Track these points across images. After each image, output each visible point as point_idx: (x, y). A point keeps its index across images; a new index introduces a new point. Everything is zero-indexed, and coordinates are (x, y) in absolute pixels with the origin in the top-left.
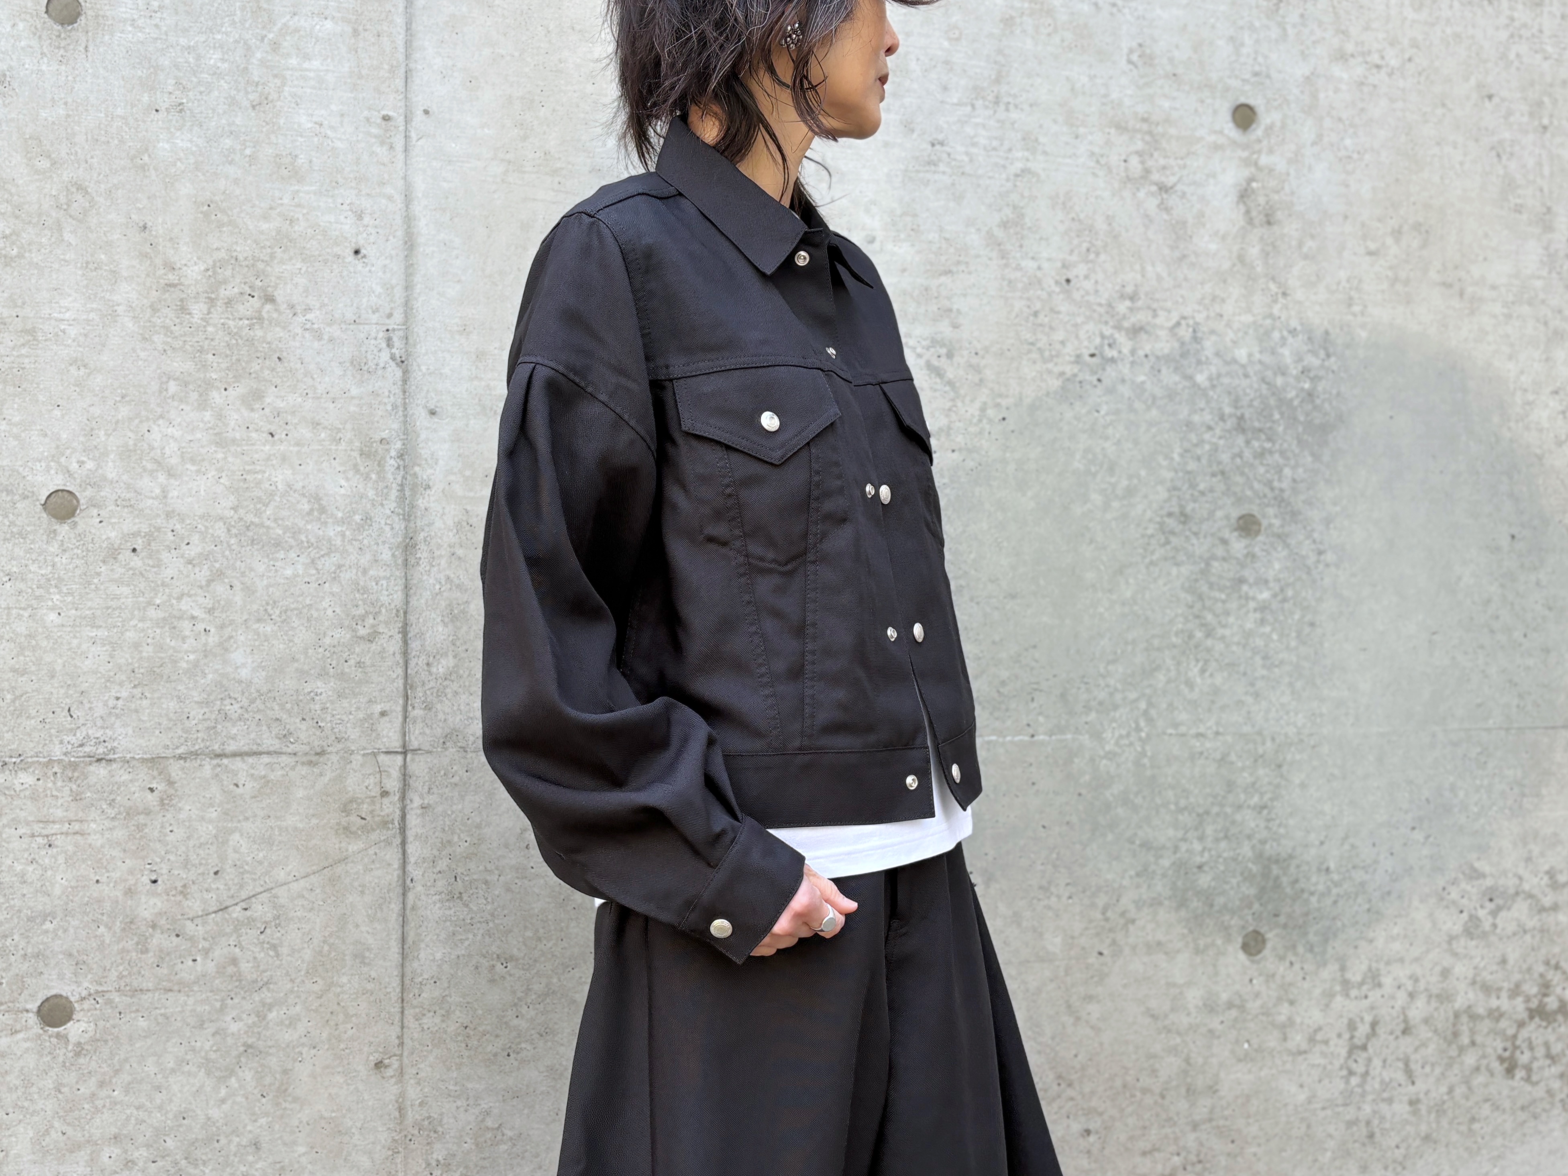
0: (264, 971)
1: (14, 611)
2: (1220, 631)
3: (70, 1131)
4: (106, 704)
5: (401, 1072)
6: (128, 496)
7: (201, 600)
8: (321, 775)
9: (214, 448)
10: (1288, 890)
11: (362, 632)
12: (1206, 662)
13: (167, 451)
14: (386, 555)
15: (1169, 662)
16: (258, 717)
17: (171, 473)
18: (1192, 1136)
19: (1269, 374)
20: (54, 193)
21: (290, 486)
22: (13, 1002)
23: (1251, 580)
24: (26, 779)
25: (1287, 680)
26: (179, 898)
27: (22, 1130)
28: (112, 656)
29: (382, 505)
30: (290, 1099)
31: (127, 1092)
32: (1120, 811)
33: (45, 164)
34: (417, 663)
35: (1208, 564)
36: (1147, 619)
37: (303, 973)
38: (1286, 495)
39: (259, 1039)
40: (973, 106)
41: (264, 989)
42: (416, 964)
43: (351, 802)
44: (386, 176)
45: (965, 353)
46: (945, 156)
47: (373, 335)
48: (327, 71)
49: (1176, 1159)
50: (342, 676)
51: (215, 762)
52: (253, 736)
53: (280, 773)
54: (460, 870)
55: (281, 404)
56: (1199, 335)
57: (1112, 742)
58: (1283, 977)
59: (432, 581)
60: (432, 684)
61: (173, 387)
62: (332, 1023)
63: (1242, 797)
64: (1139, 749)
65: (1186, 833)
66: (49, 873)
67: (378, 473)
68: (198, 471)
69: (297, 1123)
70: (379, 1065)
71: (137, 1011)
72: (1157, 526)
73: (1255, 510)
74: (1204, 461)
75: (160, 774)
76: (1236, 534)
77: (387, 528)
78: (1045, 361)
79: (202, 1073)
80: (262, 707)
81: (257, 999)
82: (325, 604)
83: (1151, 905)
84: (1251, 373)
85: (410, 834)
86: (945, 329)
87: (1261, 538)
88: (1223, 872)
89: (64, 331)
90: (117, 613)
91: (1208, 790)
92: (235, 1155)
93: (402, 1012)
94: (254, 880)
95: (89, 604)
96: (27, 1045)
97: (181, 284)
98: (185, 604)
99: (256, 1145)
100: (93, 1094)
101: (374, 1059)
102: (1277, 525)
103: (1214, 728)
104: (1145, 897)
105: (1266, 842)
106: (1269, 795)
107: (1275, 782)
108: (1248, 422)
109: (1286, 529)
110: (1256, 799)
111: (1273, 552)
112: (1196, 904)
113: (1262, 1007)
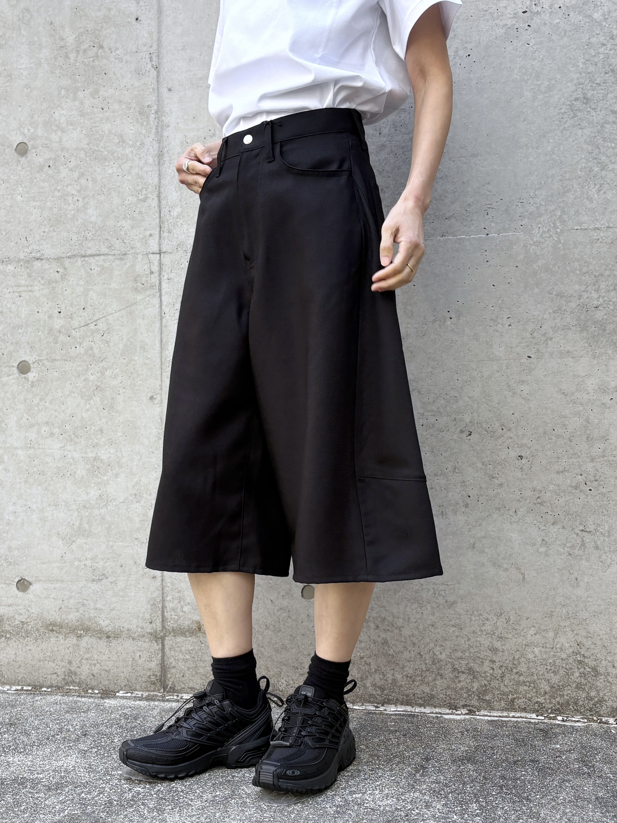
0: (104, 353)
1: (5, 196)
2: (611, 167)
3: (30, 419)
4: (40, 235)
5: (161, 402)
6: (47, 142)
7: (75, 186)
8: (125, 264)
9: (79, 118)
11: (141, 197)
12: (601, 185)
13: (62, 121)
14: (151, 160)
15: (576, 187)
16: (99, 238)
17: (63, 132)
18: (591, 465)
20: (18, 14)
21: (110, 132)
22: (8, 362)
24: (11, 268)
26: (70, 320)
27: (12, 417)
28: (41, 214)
29: (148, 136)
30: (115, 411)
31: (51, 403)
32: (542, 275)
34: (165, 211)
35: (602, 127)
36: (561, 162)
37: (119, 354)
39: (102, 384)
41: (104, 361)
42: (167, 352)
43: (138, 276)
47: (144, 57)
50: (133, 218)
51: (83, 259)
52: (97, 247)
53: (108, 263)
55: (106, 94)
57: (538, 236)
59: (171, 171)
60: (171, 221)
61: (63, 92)
62: (131, 378)
64: (556, 239)
65: (586, 288)
66: (20, 308)
67: (147, 122)
68: (73, 129)
69: (118, 422)
70: (152, 398)
71: (54, 369)
72: (568, 107)
74: (599, 65)
75: (61, 265)
77: (151, 147)
78: (494, 19)
79: (79, 398)
80: (100, 234)
81: (101, 365)
82: (125, 185)
83: (563, 330)
85: (163, 292)
89: (22, 74)
90: (43, 194)
91: (602, 262)
92: (93, 434)
94: (99, 312)
96: (14, 381)
97: (66, 46)
98: (70, 189)
99: (101, 431)
100: (38, 404)
101: (149, 395)
103: (606, 224)
104: (558, 325)
112: (593, 329)
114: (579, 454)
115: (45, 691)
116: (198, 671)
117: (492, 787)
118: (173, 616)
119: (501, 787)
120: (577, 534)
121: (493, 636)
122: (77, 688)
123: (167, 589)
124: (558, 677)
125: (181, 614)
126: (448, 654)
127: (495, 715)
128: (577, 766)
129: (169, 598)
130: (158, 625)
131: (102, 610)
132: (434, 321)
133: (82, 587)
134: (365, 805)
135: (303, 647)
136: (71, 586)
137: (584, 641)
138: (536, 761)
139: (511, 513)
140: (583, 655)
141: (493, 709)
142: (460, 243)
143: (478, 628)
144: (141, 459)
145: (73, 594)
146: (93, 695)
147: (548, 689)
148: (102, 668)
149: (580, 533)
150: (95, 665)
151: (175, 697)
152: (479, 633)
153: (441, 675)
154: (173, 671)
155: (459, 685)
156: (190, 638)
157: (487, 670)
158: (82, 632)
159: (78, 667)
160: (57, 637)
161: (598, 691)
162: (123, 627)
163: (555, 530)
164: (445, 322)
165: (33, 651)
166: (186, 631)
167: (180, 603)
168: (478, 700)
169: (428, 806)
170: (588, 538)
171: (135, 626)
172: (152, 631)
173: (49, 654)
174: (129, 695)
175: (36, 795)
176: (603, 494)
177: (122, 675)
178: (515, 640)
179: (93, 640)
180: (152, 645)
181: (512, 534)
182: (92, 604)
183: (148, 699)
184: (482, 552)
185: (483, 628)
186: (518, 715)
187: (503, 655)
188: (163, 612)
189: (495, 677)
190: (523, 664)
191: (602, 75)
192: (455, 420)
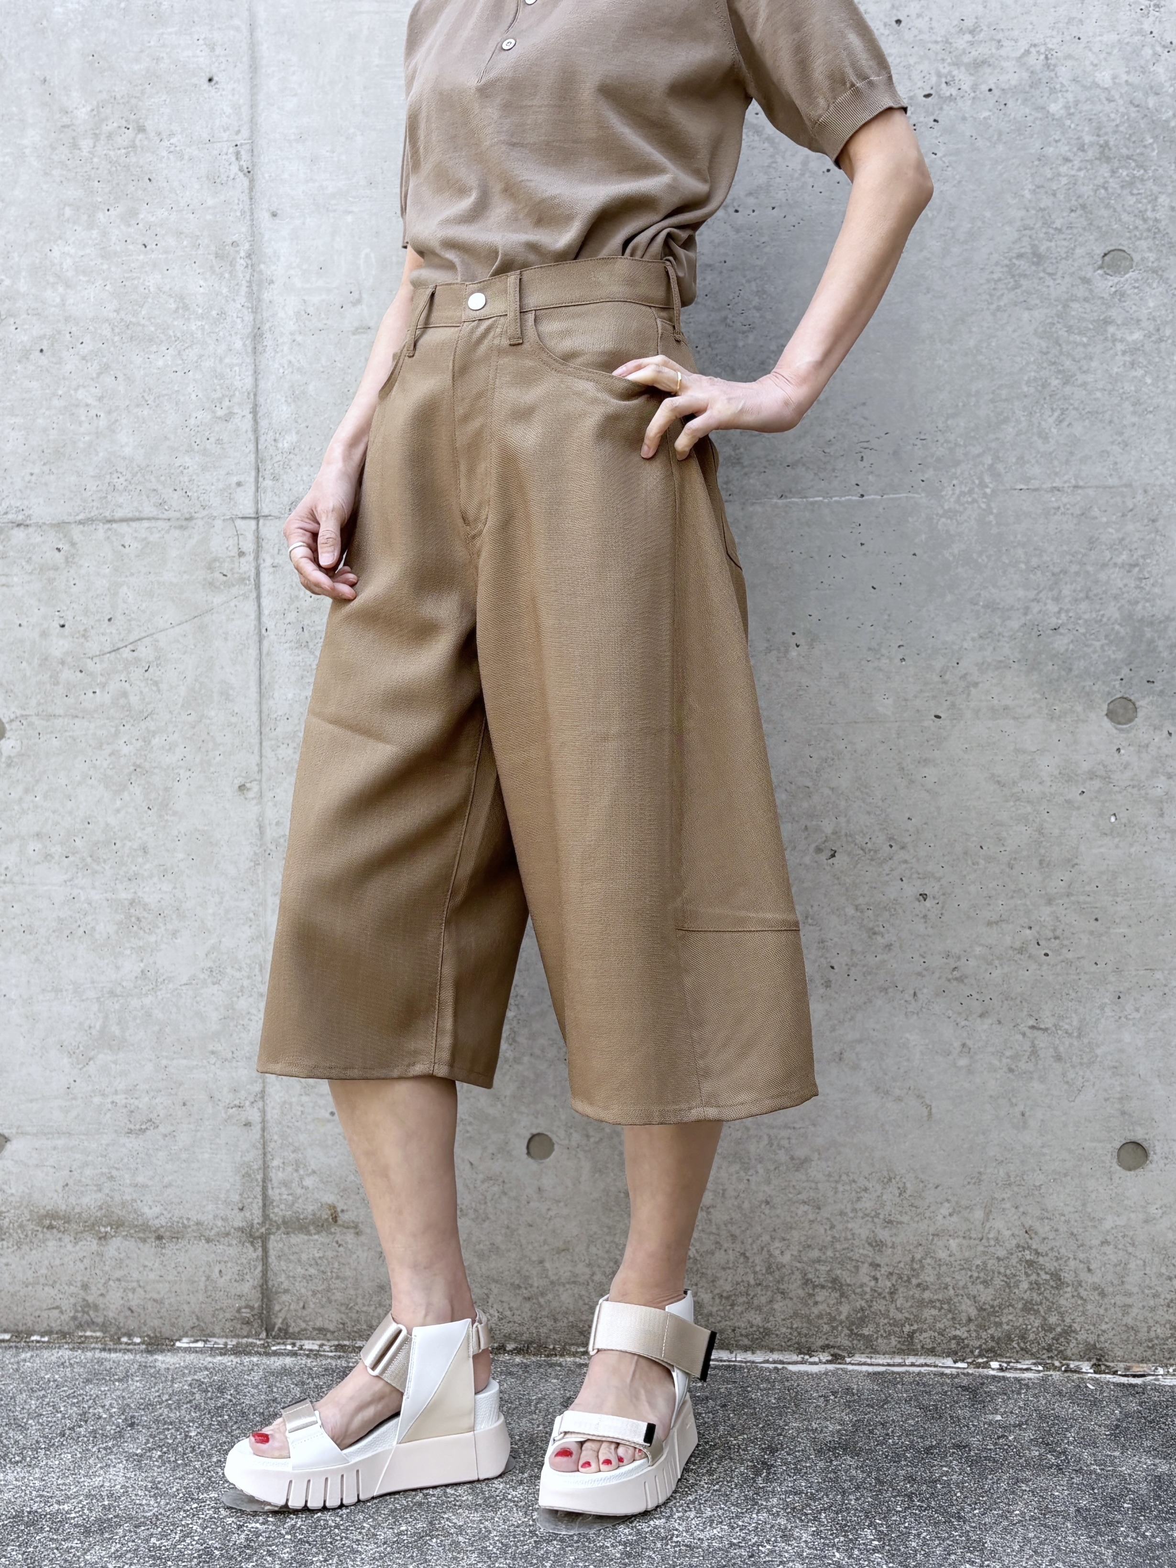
0: (149, 703)
2: (1081, 378)
3: (4, 827)
4: (23, 479)
5: (261, 795)
6: (36, 306)
7: (93, 390)
8: (190, 537)
9: (100, 261)
10: (1165, 654)
11: (220, 413)
12: (1063, 411)
13: (65, 267)
14: (238, 345)
15: (1019, 413)
16: (139, 488)
17: (68, 285)
18: (1047, 910)
19: (1139, 95)
21: (159, 289)
23: (1119, 322)
25: (1164, 426)
26: (82, 640)
28: (26, 439)
29: (234, 300)
30: (170, 812)
31: (45, 797)
32: (960, 570)
34: (266, 439)
35: (1066, 306)
36: (993, 369)
37: (179, 706)
38: (1162, 225)
39: (145, 761)
41: (149, 719)
42: (270, 703)
43: (214, 561)
44: (234, 10)
47: (225, 150)
49: (1028, 931)
50: (205, 452)
51: (107, 526)
52: (135, 504)
53: (158, 535)
54: (306, 622)
55: (153, 219)
56: (1052, 62)
57: (952, 500)
58: (1159, 748)
59: (276, 366)
60: (279, 458)
61: (68, 212)
62: (203, 750)
63: (1108, 554)
64: (983, 506)
65: (1038, 594)
67: (230, 273)
68: (88, 281)
69: (176, 833)
70: (242, 788)
71: (52, 732)
72: (1005, 269)
73: (1124, 244)
74: (1061, 196)
75: (65, 536)
76: (1100, 272)
77: (239, 321)
79: (102, 787)
80: (142, 479)
81: (143, 726)
82: (190, 389)
83: (997, 669)
84: (1117, 97)
85: (264, 590)
87: (1131, 274)
88: (1084, 635)
90: (29, 403)
91: (1065, 548)
92: (128, 857)
93: (261, 743)
94: (139, 626)
95: (9, 397)
97: (73, 125)
98: (81, 394)
99: (145, 850)
100: (21, 799)
101: (238, 782)
102: (1152, 259)
103: (1073, 481)
104: (989, 660)
105: (1137, 603)
106: (1140, 552)
107: (1148, 537)
108: (1114, 149)
109: (1163, 263)
110: (1124, 557)
111: (1148, 289)
112: (1050, 667)
113: (1132, 780)
114: (1027, 890)
115: (38, 1342)
116: (333, 1298)
117: (895, 1497)
118: (285, 1197)
119: (910, 1497)
120: (1024, 1034)
121: (876, 1220)
122: (98, 1334)
123: (272, 1145)
124: (991, 1291)
125: (299, 1191)
126: (795, 1253)
127: (880, 1363)
128: (1037, 1453)
129: (275, 1163)
130: (255, 1214)
131: (147, 1186)
132: (769, 650)
133: (108, 1145)
134: (675, 1539)
135: (530, 1247)
136: (86, 1143)
137: (1037, 1225)
138: (965, 1447)
139: (908, 996)
140: (1036, 1250)
141: (875, 1351)
142: (813, 511)
143: (849, 1206)
144: (221, 903)
145: (90, 1158)
146: (131, 1347)
147: (973, 1312)
148: (148, 1296)
149: (1028, 1032)
150: (134, 1290)
151: (289, 1347)
152: (851, 1215)
153: (782, 1293)
154: (285, 1298)
155: (816, 1311)
156: (316, 1237)
157: (864, 1281)
158: (109, 1229)
159: (102, 1295)
160: (60, 1239)
161: (1062, 1315)
162: (188, 1219)
163: (986, 1027)
164: (787, 651)
165: (13, 1266)
166: (309, 1223)
167: (297, 1171)
168: (850, 1336)
169: (786, 1537)
170: (1042, 1040)
171: (211, 1217)
172: (244, 1224)
173: (44, 1271)
174: (200, 1344)
175: (65, 1545)
176: (1069, 963)
177: (186, 1307)
178: (915, 1225)
179: (131, 1244)
180: (245, 1250)
181: (908, 1035)
182: (127, 1176)
183: (237, 1351)
184: (856, 1067)
185: (858, 1206)
186: (921, 1360)
187: (893, 1254)
188: (264, 1189)
189: (880, 1294)
190: (929, 1270)
191: (1065, 214)
192: (806, 828)
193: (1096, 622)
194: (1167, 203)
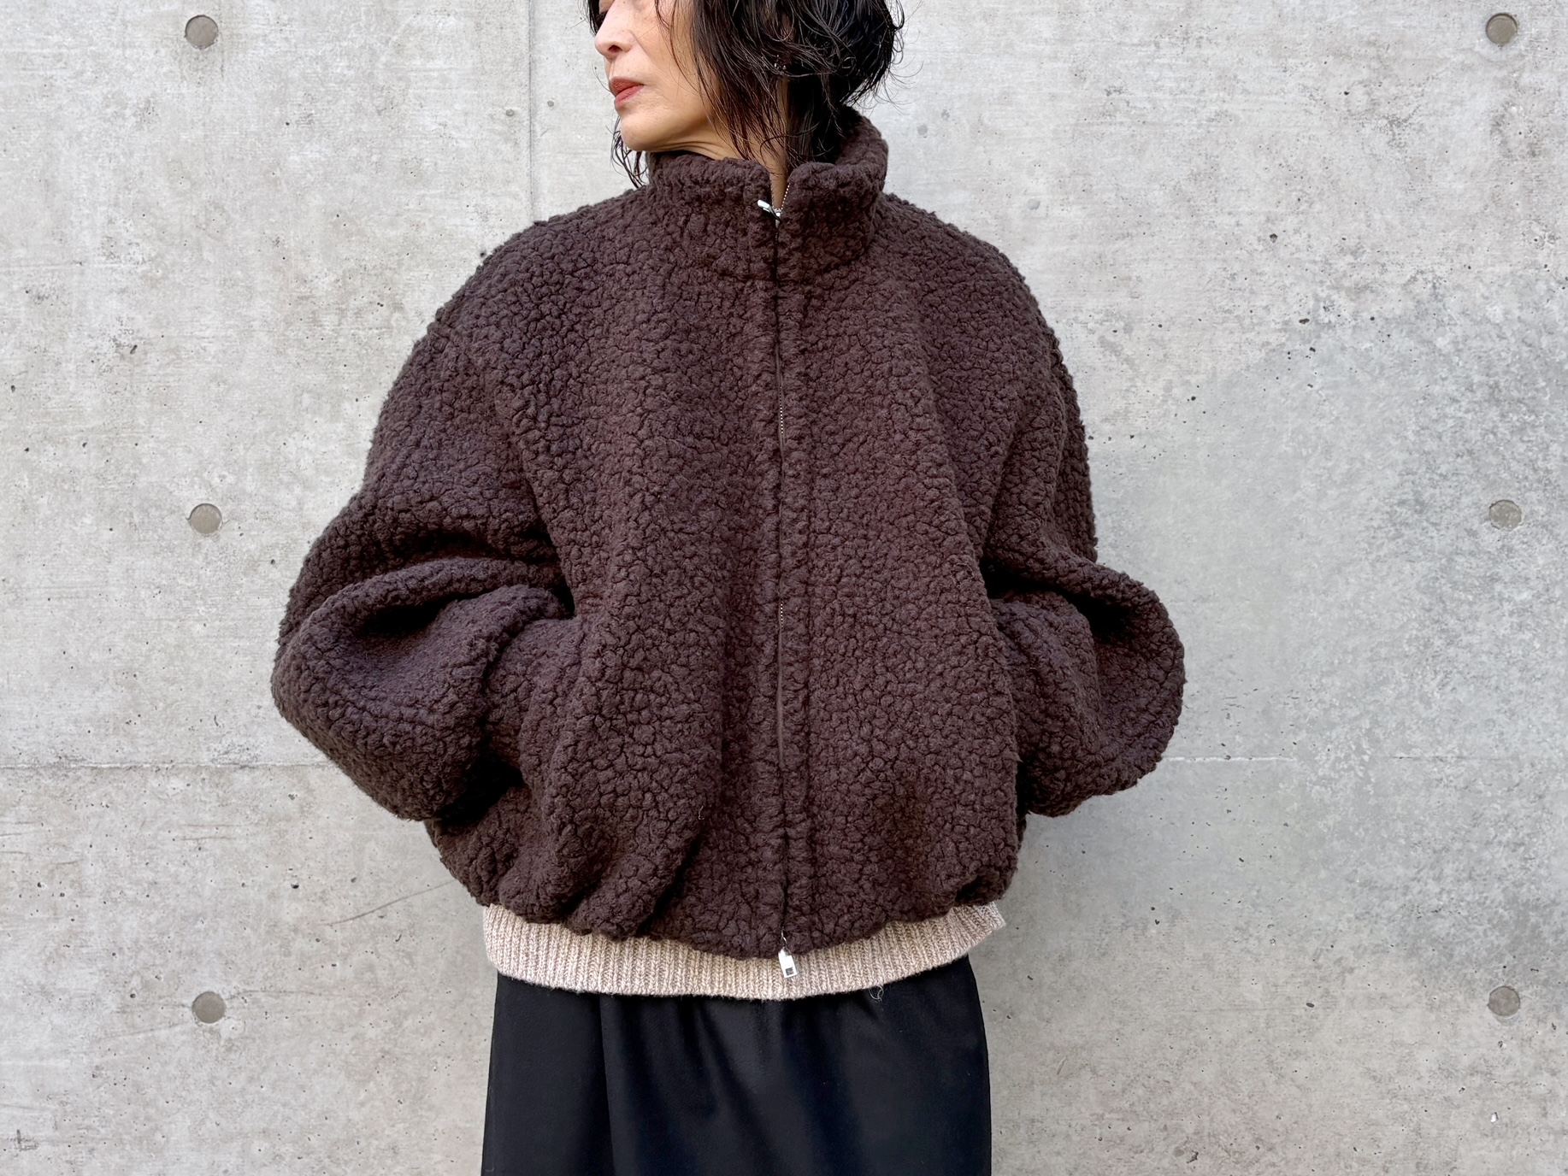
0: (400, 979)
1: (164, 623)
3: (223, 1123)
4: (248, 713)
6: (266, 508)
10: (1550, 941)
12: (1447, 674)
13: (302, 463)
15: (1399, 674)
17: (306, 485)
19: (1532, 334)
20: (194, 213)
22: (170, 996)
23: (1507, 578)
24: (177, 783)
25: (1552, 695)
26: (319, 904)
27: (181, 1119)
28: (253, 666)
30: (425, 1106)
31: (274, 1089)
32: (1335, 843)
33: (187, 185)
35: (1450, 560)
36: (1372, 625)
37: (437, 982)
38: (1554, 476)
39: (395, 1046)
40: (1157, 45)
41: (400, 997)
44: (510, 173)
45: (1146, 325)
46: (1122, 105)
48: (450, 69)
56: (1441, 291)
57: (1327, 766)
58: (1543, 1042)
61: (307, 399)
62: (467, 1034)
63: (1492, 830)
64: (1361, 774)
65: (1418, 872)
66: (200, 875)
68: (332, 482)
69: (432, 1131)
71: (282, 1011)
72: (1386, 516)
73: (1512, 495)
74: (1446, 439)
75: (300, 781)
76: (1488, 524)
78: (1244, 330)
79: (342, 1076)
81: (393, 1006)
83: (1374, 953)
84: (1509, 334)
86: (1122, 300)
87: (1519, 527)
88: (1466, 918)
89: (204, 349)
90: (257, 624)
91: (1448, 823)
92: (374, 1158)
94: (390, 888)
95: (232, 615)
96: (184, 1037)
97: (313, 296)
99: (394, 1150)
100: (243, 1088)
102: (1542, 513)
103: (1456, 751)
104: (1366, 943)
105: (1522, 885)
106: (1526, 831)
107: (1534, 815)
108: (1504, 391)
109: (1554, 517)
110: (1509, 835)
111: (1536, 544)
112: (1430, 953)
113: (1514, 1076)
132: (1125, 926)
164: (1145, 928)
191: (1451, 459)
192: (1165, 1128)
193: (1479, 904)
194: (1558, 454)
